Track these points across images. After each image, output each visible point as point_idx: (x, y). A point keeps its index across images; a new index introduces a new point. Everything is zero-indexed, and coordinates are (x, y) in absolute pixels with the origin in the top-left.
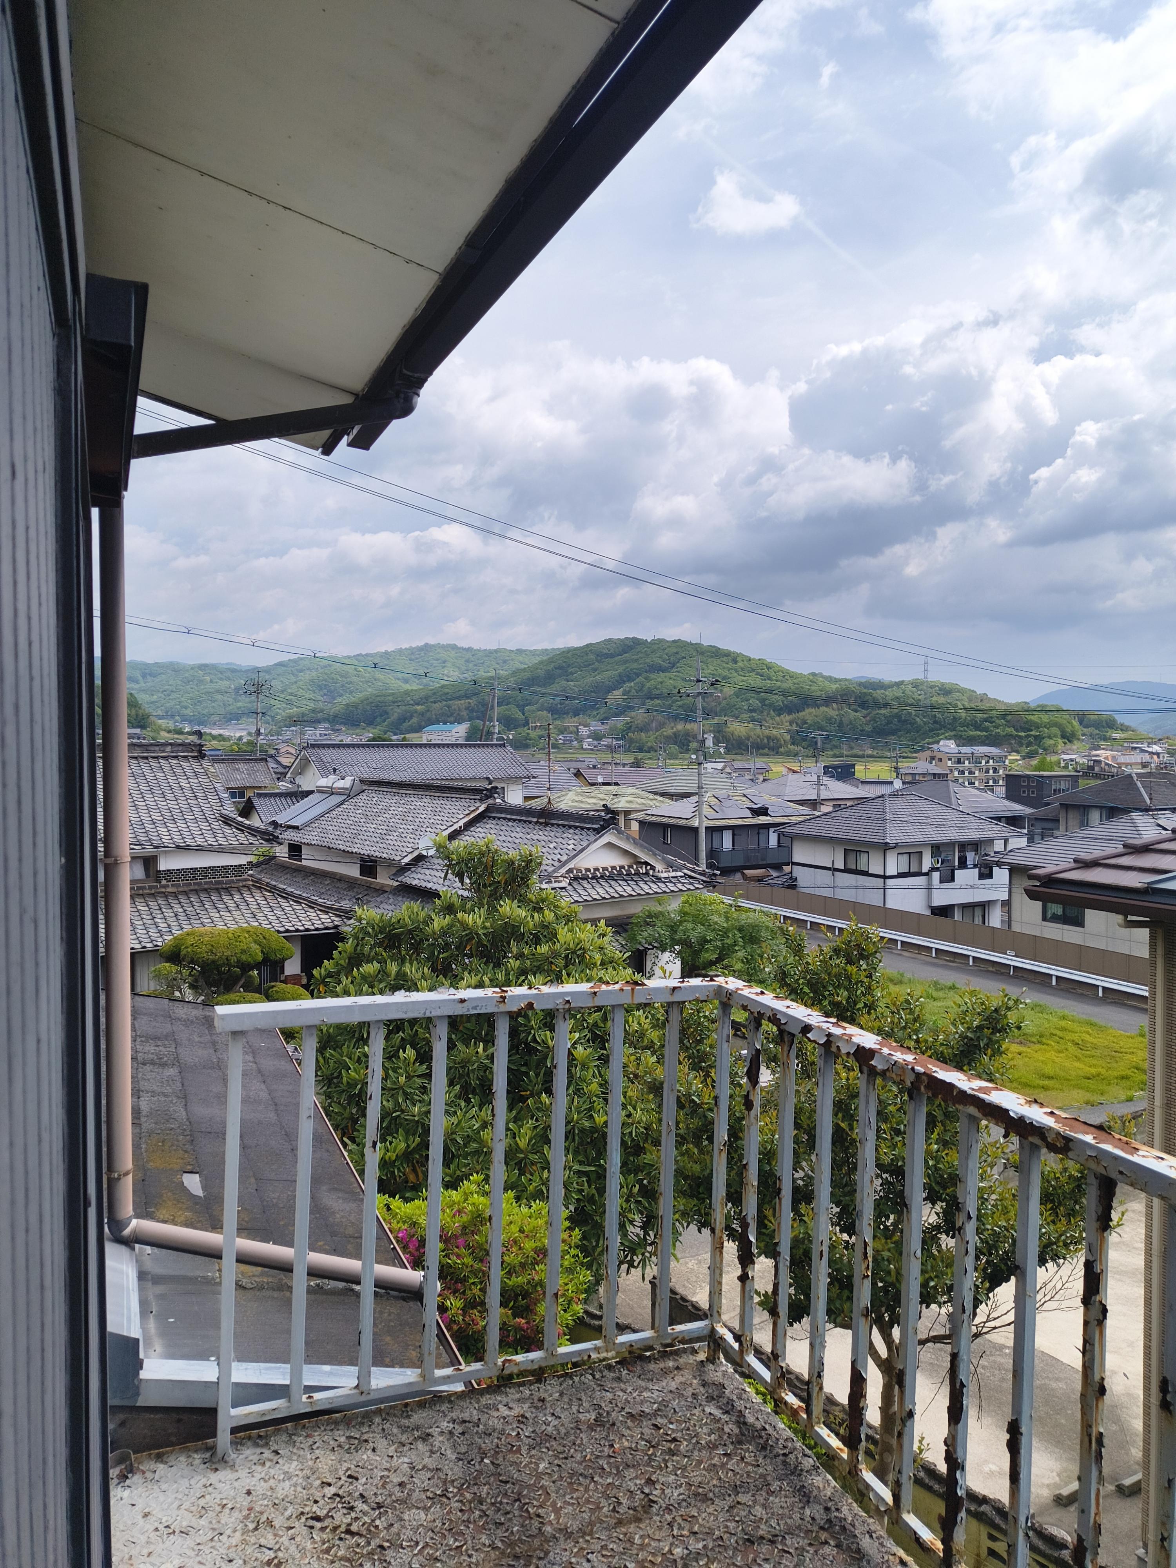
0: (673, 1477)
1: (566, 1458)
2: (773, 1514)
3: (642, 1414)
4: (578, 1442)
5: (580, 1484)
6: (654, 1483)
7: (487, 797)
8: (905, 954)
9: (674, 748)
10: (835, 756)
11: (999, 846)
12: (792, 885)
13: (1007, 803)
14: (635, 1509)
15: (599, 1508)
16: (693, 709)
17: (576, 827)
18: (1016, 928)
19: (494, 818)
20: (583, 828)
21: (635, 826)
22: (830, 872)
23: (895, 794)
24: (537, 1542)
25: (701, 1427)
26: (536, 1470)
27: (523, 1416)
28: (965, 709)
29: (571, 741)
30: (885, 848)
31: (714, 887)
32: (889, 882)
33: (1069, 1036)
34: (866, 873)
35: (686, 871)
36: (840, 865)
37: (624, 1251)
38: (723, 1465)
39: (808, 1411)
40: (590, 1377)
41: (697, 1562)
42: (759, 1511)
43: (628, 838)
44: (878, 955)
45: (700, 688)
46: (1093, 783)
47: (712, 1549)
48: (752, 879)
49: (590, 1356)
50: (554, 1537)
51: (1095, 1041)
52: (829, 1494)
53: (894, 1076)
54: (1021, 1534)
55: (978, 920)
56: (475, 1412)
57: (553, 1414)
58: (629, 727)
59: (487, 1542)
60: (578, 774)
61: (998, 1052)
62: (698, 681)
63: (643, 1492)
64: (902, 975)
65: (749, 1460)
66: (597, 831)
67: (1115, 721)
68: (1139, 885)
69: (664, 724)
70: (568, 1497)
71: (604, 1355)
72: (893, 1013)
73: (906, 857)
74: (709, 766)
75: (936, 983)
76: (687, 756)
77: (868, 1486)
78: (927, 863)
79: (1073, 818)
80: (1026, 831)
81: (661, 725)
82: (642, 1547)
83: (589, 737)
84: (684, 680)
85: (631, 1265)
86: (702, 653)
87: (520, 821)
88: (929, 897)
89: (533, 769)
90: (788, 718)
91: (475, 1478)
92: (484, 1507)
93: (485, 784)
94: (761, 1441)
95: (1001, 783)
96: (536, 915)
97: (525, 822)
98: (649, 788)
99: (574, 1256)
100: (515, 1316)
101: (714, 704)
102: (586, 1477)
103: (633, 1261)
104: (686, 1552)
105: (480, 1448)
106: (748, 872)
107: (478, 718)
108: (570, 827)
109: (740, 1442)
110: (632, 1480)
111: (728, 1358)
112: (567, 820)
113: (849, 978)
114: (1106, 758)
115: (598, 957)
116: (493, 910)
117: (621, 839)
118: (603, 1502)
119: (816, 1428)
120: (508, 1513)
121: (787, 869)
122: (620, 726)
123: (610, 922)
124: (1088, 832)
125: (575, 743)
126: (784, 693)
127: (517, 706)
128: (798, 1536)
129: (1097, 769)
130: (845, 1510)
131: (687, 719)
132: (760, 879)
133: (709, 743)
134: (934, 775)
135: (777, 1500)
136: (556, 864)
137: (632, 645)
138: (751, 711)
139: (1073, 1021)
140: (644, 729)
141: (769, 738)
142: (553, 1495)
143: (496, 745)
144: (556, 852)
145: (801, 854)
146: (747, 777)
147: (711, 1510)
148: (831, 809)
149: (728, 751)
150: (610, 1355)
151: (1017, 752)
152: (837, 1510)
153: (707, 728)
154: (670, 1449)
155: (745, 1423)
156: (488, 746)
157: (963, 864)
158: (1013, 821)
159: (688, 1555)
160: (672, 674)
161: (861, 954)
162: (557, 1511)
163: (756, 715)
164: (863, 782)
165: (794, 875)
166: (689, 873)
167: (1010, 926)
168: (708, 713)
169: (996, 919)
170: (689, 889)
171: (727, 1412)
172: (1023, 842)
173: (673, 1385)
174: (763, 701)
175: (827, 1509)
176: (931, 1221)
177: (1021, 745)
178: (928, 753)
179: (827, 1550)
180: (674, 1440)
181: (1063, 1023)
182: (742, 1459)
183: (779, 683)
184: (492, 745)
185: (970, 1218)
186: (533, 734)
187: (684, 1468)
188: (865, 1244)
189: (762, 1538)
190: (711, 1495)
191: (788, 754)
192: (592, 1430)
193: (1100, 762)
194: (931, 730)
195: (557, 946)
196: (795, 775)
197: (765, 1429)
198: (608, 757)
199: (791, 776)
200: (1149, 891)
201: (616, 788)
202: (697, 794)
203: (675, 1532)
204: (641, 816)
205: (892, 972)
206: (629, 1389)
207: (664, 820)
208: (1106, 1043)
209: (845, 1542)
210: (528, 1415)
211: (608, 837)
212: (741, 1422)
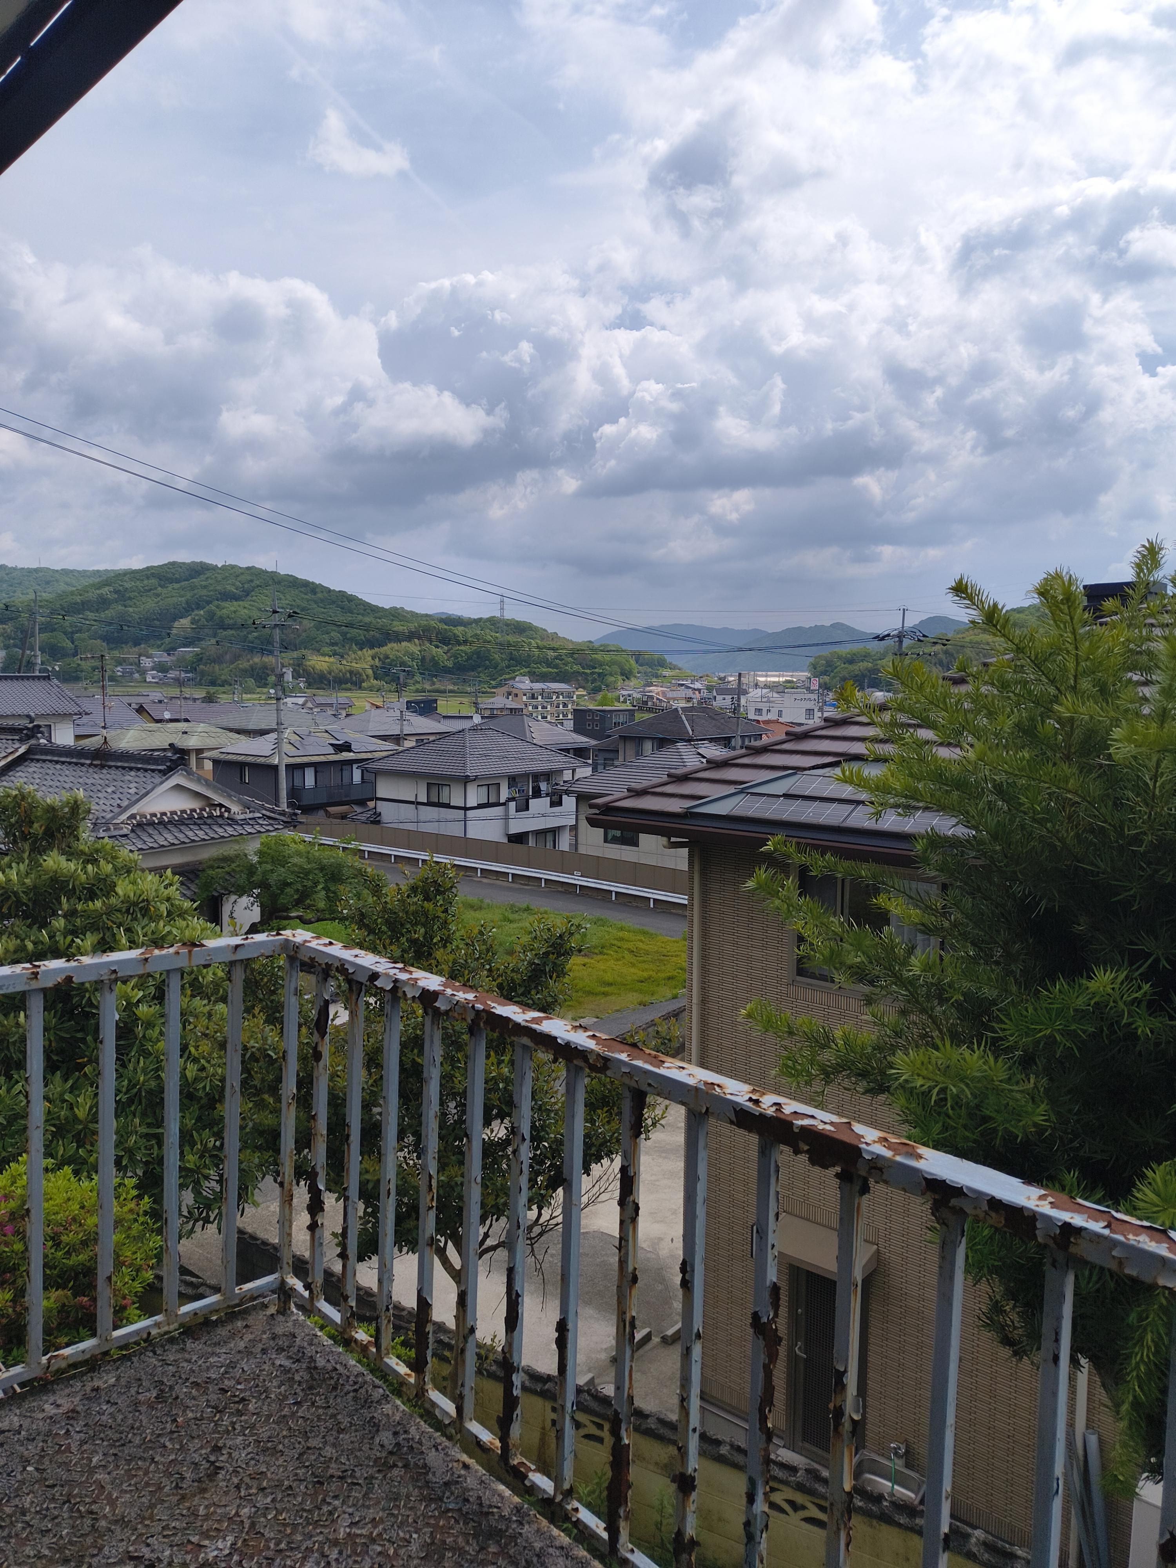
0: (241, 1438)
1: (123, 1445)
2: (343, 1451)
3: (209, 1381)
4: (138, 1424)
5: (139, 1468)
6: (220, 1449)
7: (29, 737)
8: (485, 880)
9: (251, 682)
10: (417, 691)
11: (567, 775)
12: (376, 820)
13: (574, 735)
14: (199, 1481)
15: (160, 1488)
16: (269, 641)
17: (138, 769)
18: (582, 850)
19: (38, 760)
20: (146, 770)
21: (208, 765)
22: (413, 806)
23: (474, 729)
24: (89, 1540)
25: (270, 1381)
26: (89, 1465)
27: (73, 1411)
28: (538, 647)
29: (132, 673)
30: (466, 781)
31: (295, 827)
32: (470, 814)
33: (626, 945)
34: (448, 806)
35: (264, 812)
36: (423, 799)
37: (199, 1208)
38: (293, 1414)
39: (377, 1344)
40: (151, 1354)
41: (265, 1517)
42: (329, 1451)
43: (199, 780)
44: (454, 890)
45: (276, 619)
46: (647, 716)
47: (281, 1500)
48: (335, 816)
49: (149, 1334)
50: (110, 1530)
51: (647, 947)
52: (398, 1418)
53: (456, 1015)
54: (568, 1418)
55: (549, 845)
56: (16, 1419)
57: (108, 1402)
58: (199, 659)
59: (32, 1553)
60: (141, 710)
61: (562, 973)
62: (275, 612)
63: (208, 1461)
64: (482, 901)
65: (319, 1403)
66: (164, 773)
67: (665, 660)
68: (680, 810)
69: (239, 656)
70: (125, 1485)
71: (166, 1328)
72: (467, 944)
73: (485, 789)
74: (289, 700)
75: (512, 906)
76: (265, 690)
77: (434, 1404)
78: (504, 794)
79: (630, 749)
80: (590, 761)
81: (236, 658)
82: (207, 1517)
83: (153, 669)
84: (260, 610)
85: (207, 1221)
86: (279, 583)
87: (70, 763)
88: (507, 826)
89: (87, 705)
90: (371, 652)
91: (17, 1490)
92: (27, 1518)
93: (25, 722)
94: (332, 1382)
95: (570, 716)
96: (90, 867)
97: (76, 764)
98: (225, 724)
99: (142, 1224)
100: (75, 1296)
101: (292, 636)
102: (145, 1460)
103: (208, 1216)
104: (253, 1510)
105: (22, 1457)
106: (332, 810)
107: (15, 646)
108: (131, 769)
109: (311, 1388)
110: (197, 1452)
111: (300, 1307)
112: (127, 761)
113: (426, 914)
114: (658, 694)
115: (163, 908)
116: (34, 865)
117: (191, 780)
118: (165, 1481)
119: (386, 1360)
120: (56, 1517)
121: (371, 804)
122: (189, 657)
123: (178, 870)
124: (642, 761)
125: (137, 675)
126: (367, 628)
127: (65, 633)
128: (368, 1466)
129: (650, 703)
130: (413, 1430)
131: (262, 651)
132: (343, 817)
133: (289, 677)
134: (511, 709)
135: (347, 1437)
136: (116, 810)
137: (199, 570)
138: (333, 644)
139: (629, 931)
140: (218, 660)
141: (351, 672)
142: (109, 1487)
143: (39, 678)
144: (114, 796)
145: (384, 789)
146: (330, 712)
147: (280, 1462)
148: (413, 744)
149: (309, 685)
150: (172, 1327)
151: (584, 688)
152: (406, 1432)
153: (286, 661)
154: (238, 1411)
155: (316, 1368)
156: (28, 678)
157: (537, 793)
158: (580, 752)
159: (256, 1513)
160: (246, 604)
161: (437, 890)
162: (112, 1503)
163: (338, 649)
164: (444, 717)
165: (378, 810)
166: (268, 813)
167: (576, 849)
168: (285, 647)
169: (565, 843)
170: (268, 831)
171: (298, 1361)
172: (587, 771)
173: (242, 1345)
174: (344, 634)
175: (396, 1434)
176: (500, 1136)
177: (587, 681)
178: (505, 689)
179: (395, 1472)
180: (243, 1400)
181: (621, 934)
182: (313, 1404)
183: (360, 617)
184: (34, 678)
185: (524, 1139)
186: (86, 665)
187: (253, 1427)
188: (430, 1177)
189: (332, 1476)
190: (280, 1447)
191: (371, 689)
192: (153, 1408)
193: (652, 697)
194: (508, 667)
195: (113, 900)
196: (378, 711)
197: (336, 1369)
198: (175, 692)
199: (375, 712)
200: (688, 815)
201: (185, 724)
202: (275, 730)
203: (242, 1494)
204: (214, 754)
205: (473, 899)
206: (194, 1358)
207: (241, 758)
208: (656, 948)
209: (412, 1461)
210: (79, 1409)
211: (177, 779)
212: (312, 1368)
